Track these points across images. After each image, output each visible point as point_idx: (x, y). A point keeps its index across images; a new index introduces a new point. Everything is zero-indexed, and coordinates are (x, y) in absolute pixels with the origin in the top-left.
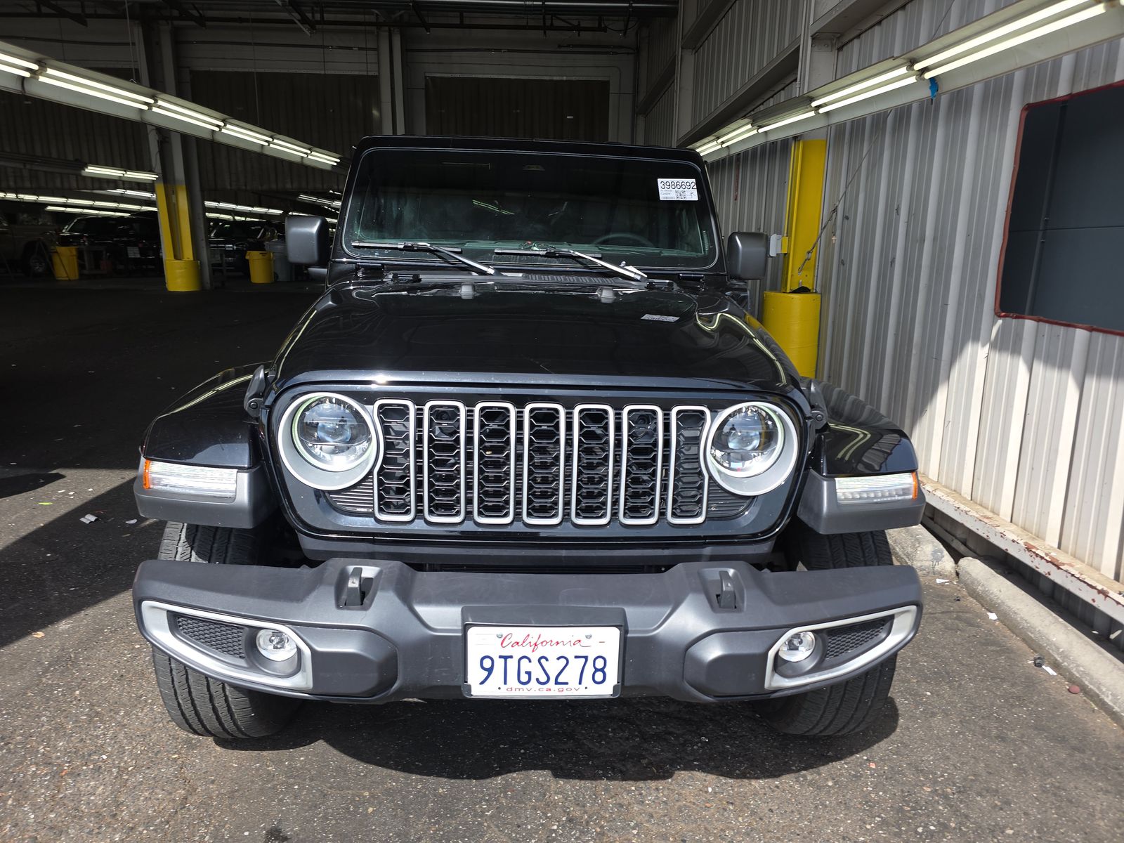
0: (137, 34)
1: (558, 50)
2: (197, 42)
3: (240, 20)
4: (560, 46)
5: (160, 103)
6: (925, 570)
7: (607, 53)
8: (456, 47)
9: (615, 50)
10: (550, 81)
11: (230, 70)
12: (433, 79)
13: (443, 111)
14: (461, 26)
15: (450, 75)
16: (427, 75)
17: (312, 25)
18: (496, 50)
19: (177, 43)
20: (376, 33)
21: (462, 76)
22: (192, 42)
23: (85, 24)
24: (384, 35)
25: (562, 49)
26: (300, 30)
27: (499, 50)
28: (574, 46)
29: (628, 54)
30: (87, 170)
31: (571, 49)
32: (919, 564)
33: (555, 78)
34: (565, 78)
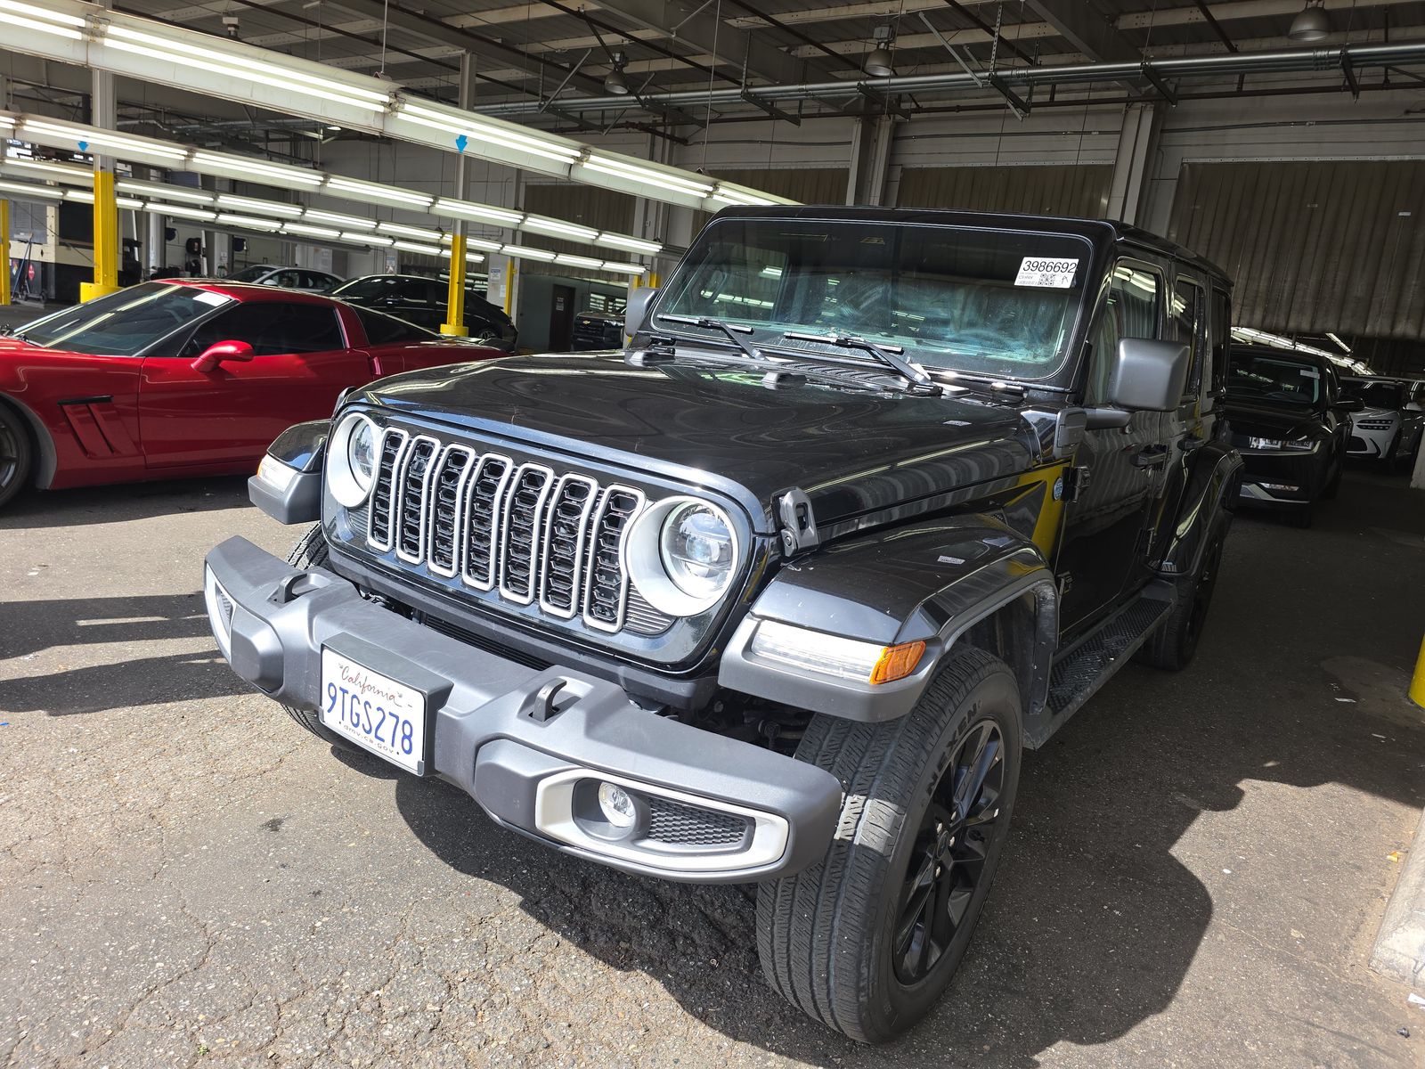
0: (855, 129)
1: (1407, 117)
2: (916, 137)
3: (959, 109)
4: (1408, 112)
5: (721, 190)
6: (1395, 969)
8: (1236, 122)
10: (1380, 162)
11: (944, 166)
12: (1193, 166)
13: (1198, 207)
14: (1240, 93)
15: (1218, 160)
16: (1185, 161)
17: (1026, 108)
18: (1296, 123)
19: (895, 139)
20: (1123, 112)
21: (1236, 160)
22: (910, 137)
23: (798, 124)
24: (1135, 113)
25: (1411, 116)
26: (1014, 116)
27: (1303, 123)
30: (764, 272)
32: (1387, 956)
33: (1389, 158)
34: (1407, 158)
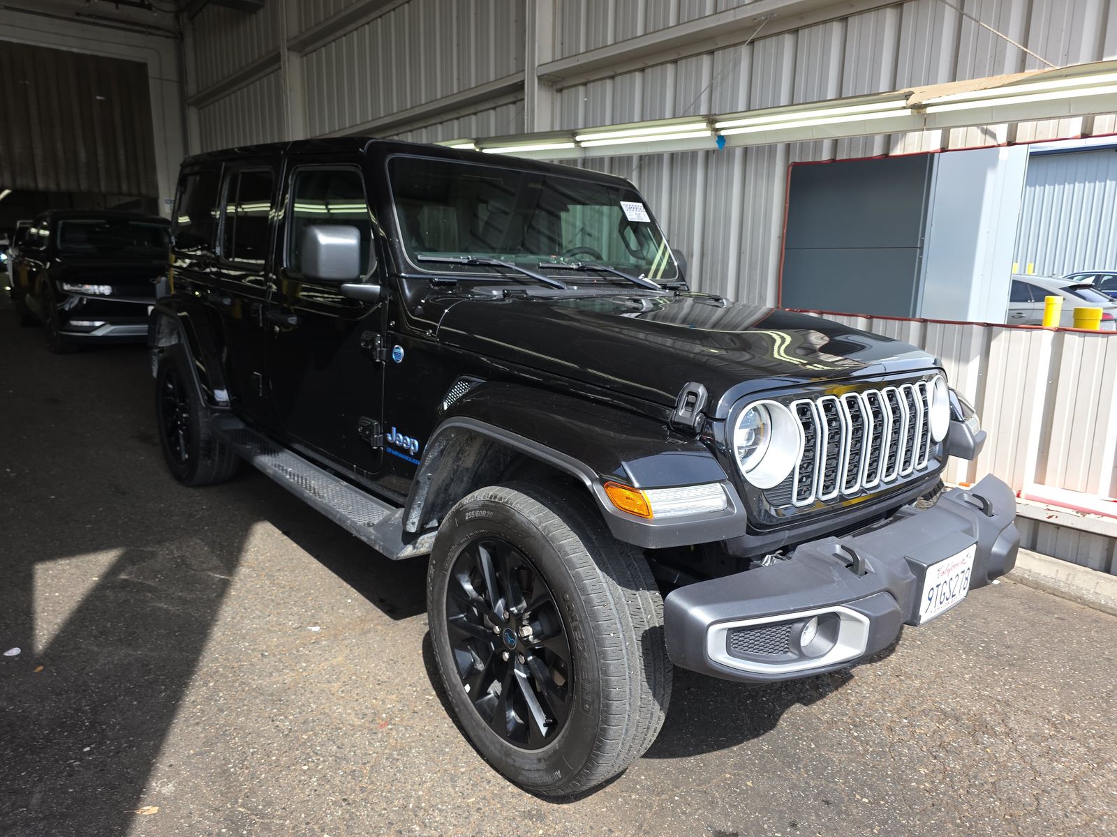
4: (78, 14)
7: (142, 32)
9: (150, 30)
25: (83, 18)
28: (98, 17)
29: (168, 37)
31: (91, 20)
